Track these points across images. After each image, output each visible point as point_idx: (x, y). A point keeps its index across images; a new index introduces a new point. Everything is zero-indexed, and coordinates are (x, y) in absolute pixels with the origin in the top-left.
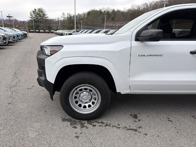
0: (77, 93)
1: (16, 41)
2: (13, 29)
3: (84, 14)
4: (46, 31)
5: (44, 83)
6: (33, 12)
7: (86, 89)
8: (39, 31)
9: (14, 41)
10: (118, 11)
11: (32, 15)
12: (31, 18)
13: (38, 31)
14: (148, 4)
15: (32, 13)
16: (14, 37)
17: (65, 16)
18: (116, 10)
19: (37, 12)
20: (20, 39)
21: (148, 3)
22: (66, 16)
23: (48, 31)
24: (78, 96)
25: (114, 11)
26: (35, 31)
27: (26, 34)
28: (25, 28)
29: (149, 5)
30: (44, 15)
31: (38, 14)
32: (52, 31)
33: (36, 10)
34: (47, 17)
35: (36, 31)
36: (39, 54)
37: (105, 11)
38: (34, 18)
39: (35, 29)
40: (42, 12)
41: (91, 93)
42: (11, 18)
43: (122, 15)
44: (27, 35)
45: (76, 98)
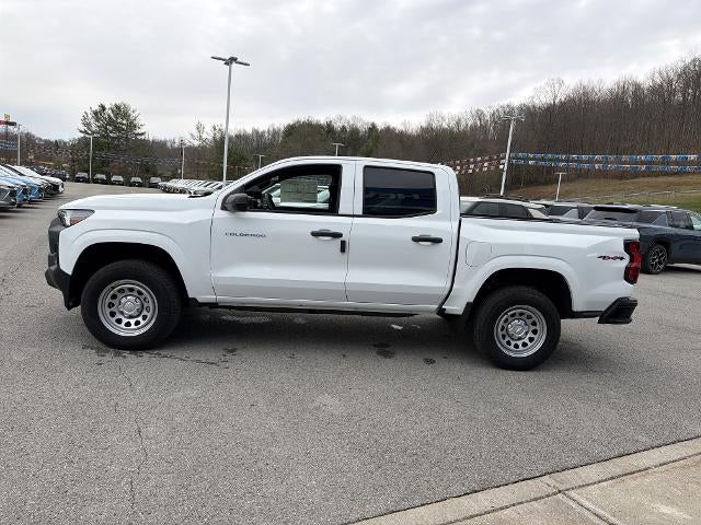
0: (114, 297)
1: (19, 206)
2: (15, 167)
3: (275, 133)
4: (133, 179)
5: (56, 277)
6: (96, 113)
7: (131, 290)
8: (109, 177)
9: (13, 204)
10: (388, 131)
11: (88, 125)
12: (85, 132)
13: (104, 177)
14: (487, 113)
15: (90, 116)
16: (13, 193)
17: (204, 136)
18: (380, 125)
19: (109, 116)
20: (31, 202)
21: (485, 112)
22: (208, 135)
23: (139, 180)
24: (115, 302)
25: (373, 128)
26: (93, 175)
27: (55, 187)
28: (58, 166)
29: (488, 118)
30: (132, 126)
31: (111, 122)
32: (154, 180)
33: (103, 108)
34: (143, 134)
35: (99, 176)
36: (53, 224)
37: (344, 127)
38: (93, 133)
39: (95, 172)
40: (126, 115)
41: (142, 298)
42: (11, 128)
43: (401, 142)
44: (61, 189)
45: (111, 305)
